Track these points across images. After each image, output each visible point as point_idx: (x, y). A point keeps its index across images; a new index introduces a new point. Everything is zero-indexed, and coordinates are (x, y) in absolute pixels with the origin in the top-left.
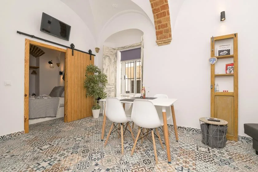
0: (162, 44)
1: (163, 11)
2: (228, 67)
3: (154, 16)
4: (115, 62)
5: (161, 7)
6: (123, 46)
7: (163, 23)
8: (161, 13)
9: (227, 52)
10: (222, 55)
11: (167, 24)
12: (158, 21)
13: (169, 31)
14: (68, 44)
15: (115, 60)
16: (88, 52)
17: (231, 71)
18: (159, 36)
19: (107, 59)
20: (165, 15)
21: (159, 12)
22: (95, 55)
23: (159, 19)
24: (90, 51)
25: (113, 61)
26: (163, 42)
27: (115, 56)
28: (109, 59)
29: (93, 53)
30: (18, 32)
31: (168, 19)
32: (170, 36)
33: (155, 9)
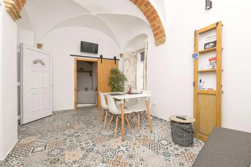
0: (159, 44)
1: (153, 16)
2: (212, 61)
3: (149, 22)
4: (135, 63)
5: (151, 13)
6: (140, 48)
7: (157, 25)
8: (153, 18)
9: (213, 44)
10: (207, 48)
11: (159, 26)
12: (153, 25)
13: (162, 31)
14: (98, 56)
15: (135, 61)
16: (113, 58)
17: (215, 66)
18: (156, 37)
19: (127, 62)
20: (156, 19)
21: (151, 18)
22: (119, 60)
23: (153, 23)
24: (115, 57)
25: (133, 62)
26: (159, 43)
27: (135, 58)
28: (129, 61)
29: (117, 59)
30: (71, 55)
31: (159, 21)
32: (164, 35)
33: (147, 16)
